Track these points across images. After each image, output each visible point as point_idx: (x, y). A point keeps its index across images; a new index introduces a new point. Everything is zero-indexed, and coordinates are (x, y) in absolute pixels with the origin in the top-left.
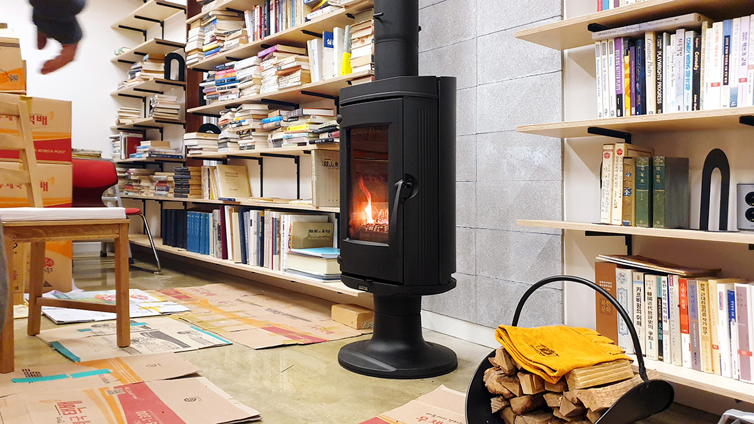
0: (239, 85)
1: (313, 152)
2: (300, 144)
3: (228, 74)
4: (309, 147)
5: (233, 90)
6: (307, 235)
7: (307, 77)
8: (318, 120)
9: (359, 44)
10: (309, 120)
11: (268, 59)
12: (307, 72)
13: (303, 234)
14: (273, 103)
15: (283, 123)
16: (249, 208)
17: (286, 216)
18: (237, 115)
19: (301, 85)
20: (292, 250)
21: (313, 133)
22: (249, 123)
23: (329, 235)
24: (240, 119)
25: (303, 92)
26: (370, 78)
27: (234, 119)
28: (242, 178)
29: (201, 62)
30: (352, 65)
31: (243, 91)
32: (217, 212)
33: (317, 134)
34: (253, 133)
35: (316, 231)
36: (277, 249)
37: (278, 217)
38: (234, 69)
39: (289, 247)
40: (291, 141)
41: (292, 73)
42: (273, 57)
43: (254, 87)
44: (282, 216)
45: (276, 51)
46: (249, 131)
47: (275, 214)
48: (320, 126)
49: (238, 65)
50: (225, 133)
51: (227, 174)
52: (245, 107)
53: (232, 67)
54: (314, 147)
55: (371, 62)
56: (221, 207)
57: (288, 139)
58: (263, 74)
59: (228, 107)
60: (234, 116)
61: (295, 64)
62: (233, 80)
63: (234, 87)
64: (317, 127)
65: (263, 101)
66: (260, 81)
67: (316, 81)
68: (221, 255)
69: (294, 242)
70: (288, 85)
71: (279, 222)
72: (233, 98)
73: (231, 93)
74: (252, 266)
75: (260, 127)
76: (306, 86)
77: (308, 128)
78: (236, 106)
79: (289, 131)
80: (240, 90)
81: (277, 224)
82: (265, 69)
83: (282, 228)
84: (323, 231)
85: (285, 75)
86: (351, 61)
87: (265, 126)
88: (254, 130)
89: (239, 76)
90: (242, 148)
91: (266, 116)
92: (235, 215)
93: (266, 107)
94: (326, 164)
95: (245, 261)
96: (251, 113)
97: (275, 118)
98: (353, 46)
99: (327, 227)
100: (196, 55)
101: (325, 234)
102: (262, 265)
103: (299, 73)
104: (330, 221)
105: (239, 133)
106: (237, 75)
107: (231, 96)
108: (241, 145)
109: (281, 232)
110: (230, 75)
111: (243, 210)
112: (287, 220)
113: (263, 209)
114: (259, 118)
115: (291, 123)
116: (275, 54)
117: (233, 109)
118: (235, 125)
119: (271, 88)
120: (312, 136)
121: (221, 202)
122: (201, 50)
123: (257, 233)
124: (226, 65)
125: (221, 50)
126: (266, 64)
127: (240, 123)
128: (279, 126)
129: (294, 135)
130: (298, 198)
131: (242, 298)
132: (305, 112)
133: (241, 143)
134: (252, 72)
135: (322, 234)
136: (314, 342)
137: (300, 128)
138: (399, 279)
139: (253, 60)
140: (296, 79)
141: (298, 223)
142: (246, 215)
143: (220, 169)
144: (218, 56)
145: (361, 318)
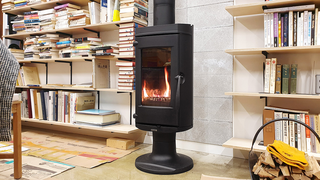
0: (40, 24)
1: (93, 60)
2: (83, 56)
3: (33, 17)
4: (90, 57)
5: (36, 26)
6: (83, 104)
7: (88, 21)
8: (94, 43)
9: (125, 6)
10: (90, 43)
11: (61, 11)
12: (89, 19)
13: (81, 103)
14: (62, 34)
15: (71, 45)
16: (48, 90)
17: (73, 94)
18: (39, 40)
19: (86, 25)
20: (78, 112)
21: (92, 50)
22: (48, 44)
23: (93, 102)
24: (42, 42)
25: (85, 29)
26: (133, 23)
27: (38, 42)
28: (35, 74)
29: (12, 10)
30: (120, 17)
31: (42, 27)
32: (25, 93)
33: (94, 51)
34: (51, 50)
35: (87, 101)
36: (67, 112)
37: (68, 94)
38: (38, 15)
39: (75, 110)
40: (78, 54)
41: (79, 19)
42: (66, 10)
43: (52, 25)
44: (71, 94)
45: (67, 7)
46: (47, 49)
47: (66, 93)
48: (97, 47)
49: (40, 13)
50: (27, 50)
51: (28, 72)
52: (48, 35)
53: (36, 13)
54: (94, 57)
55: (133, 15)
56: (28, 90)
57: (76, 53)
58: (57, 18)
59: (33, 36)
60: (38, 40)
61: (83, 14)
62: (37, 21)
63: (37, 24)
64: (94, 47)
65: (57, 33)
66: (55, 22)
67: (94, 23)
68: (28, 116)
69: (78, 107)
70: (76, 25)
71: (68, 97)
72: (36, 30)
73: (35, 28)
74: (50, 121)
75: (55, 46)
76: (88, 26)
77: (90, 48)
78: (39, 35)
79: (77, 49)
80: (41, 26)
81: (67, 98)
82: (59, 16)
83: (71, 100)
84: (91, 101)
85: (73, 20)
86: (120, 14)
87: (59, 46)
88: (51, 48)
89: (41, 19)
90: (41, 58)
91: (58, 41)
92: (38, 95)
93: (58, 36)
94: (99, 66)
95: (45, 118)
96: (51, 39)
97: (66, 42)
98: (121, 7)
99: (92, 98)
100: (9, 6)
101: (91, 102)
102: (57, 120)
103: (84, 19)
104: (93, 95)
105: (40, 50)
106: (39, 18)
107: (34, 30)
108: (41, 56)
109: (71, 102)
110: (34, 18)
111: (43, 91)
112: (74, 96)
113: (57, 90)
114: (55, 42)
115: (77, 45)
116: (67, 8)
117: (37, 37)
118: (39, 45)
119: (63, 25)
120: (91, 51)
121: (28, 87)
122: (13, 3)
123: (53, 103)
124: (32, 12)
125: (29, 4)
126: (60, 13)
127: (42, 45)
128: (69, 46)
129: (80, 51)
130: (71, 84)
131: (48, 139)
132: (89, 39)
133: (41, 55)
134: (51, 17)
135: (90, 102)
136: (114, 160)
137: (84, 48)
138: (177, 125)
139: (51, 11)
140: (82, 22)
141: (80, 97)
142: (46, 93)
143: (24, 69)
144: (26, 7)
145: (128, 144)
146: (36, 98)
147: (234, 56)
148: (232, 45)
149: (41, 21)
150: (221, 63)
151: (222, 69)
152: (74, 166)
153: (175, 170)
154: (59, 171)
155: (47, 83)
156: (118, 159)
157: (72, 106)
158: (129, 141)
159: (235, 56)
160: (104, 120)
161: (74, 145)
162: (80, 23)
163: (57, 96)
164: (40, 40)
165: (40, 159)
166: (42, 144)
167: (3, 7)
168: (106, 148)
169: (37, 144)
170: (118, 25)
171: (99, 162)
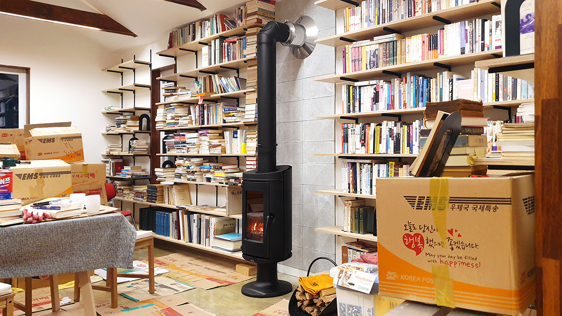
0: (188, 146)
1: (227, 188)
2: (220, 183)
3: (181, 139)
5: (184, 148)
7: (224, 150)
8: (229, 171)
9: (250, 140)
10: (225, 172)
11: (204, 136)
12: (224, 147)
13: (221, 227)
14: (205, 158)
15: (211, 170)
17: (213, 218)
18: (187, 162)
19: (222, 153)
20: (216, 236)
22: (193, 168)
23: (234, 226)
24: (188, 165)
26: (256, 157)
27: (185, 164)
28: (186, 192)
29: (165, 128)
30: (247, 150)
31: (189, 150)
32: (175, 213)
33: (228, 178)
34: (195, 173)
36: (208, 236)
37: (208, 219)
38: (185, 137)
39: (214, 235)
40: (216, 180)
41: (216, 147)
42: (207, 135)
43: (196, 149)
44: (211, 218)
45: (208, 133)
46: (193, 172)
47: (207, 217)
48: (230, 175)
49: (188, 135)
50: (179, 170)
51: (179, 191)
53: (184, 135)
54: (227, 186)
55: (256, 150)
56: (177, 210)
57: (214, 179)
58: (201, 142)
59: (182, 157)
60: (185, 162)
61: (220, 143)
63: (185, 146)
65: (201, 157)
66: (199, 146)
67: (229, 153)
68: (177, 238)
69: (217, 232)
72: (183, 152)
74: (195, 244)
75: (199, 170)
76: (224, 154)
77: (224, 175)
78: (187, 157)
79: (215, 175)
80: (188, 148)
81: (208, 222)
82: (202, 140)
83: (211, 224)
85: (212, 147)
86: (246, 147)
87: (202, 170)
88: (196, 172)
89: (188, 141)
90: (189, 179)
91: (202, 165)
92: (185, 216)
93: (202, 159)
94: (233, 193)
95: (191, 241)
96: (195, 162)
97: (208, 167)
98: (247, 141)
99: (232, 222)
100: (162, 124)
102: (200, 244)
103: (220, 148)
105: (187, 172)
106: (186, 140)
109: (210, 226)
110: (183, 140)
111: (189, 213)
112: (213, 221)
113: (201, 214)
114: (199, 166)
115: (216, 171)
117: (185, 159)
118: (185, 168)
119: (205, 152)
120: (226, 179)
121: (178, 208)
122: (165, 122)
123: (197, 226)
124: (180, 134)
125: (178, 125)
126: (203, 138)
127: (188, 167)
128: (209, 172)
129: (218, 178)
130: (217, 206)
131: (191, 262)
132: (223, 168)
133: (188, 176)
134: (195, 141)
135: (230, 226)
136: (230, 284)
137: (219, 175)
139: (195, 135)
140: (219, 151)
141: (217, 221)
142: (191, 216)
143: (175, 188)
144: (176, 127)
145: (250, 271)
146: (183, 220)
149: (188, 144)
153: (264, 294)
156: (234, 283)
157: (212, 231)
160: (234, 246)
161: (209, 269)
162: (217, 152)
163: (200, 219)
164: (187, 163)
165: (174, 280)
166: (182, 267)
167: (157, 125)
168: (234, 274)
169: (179, 266)
170: (245, 156)
171: (216, 284)
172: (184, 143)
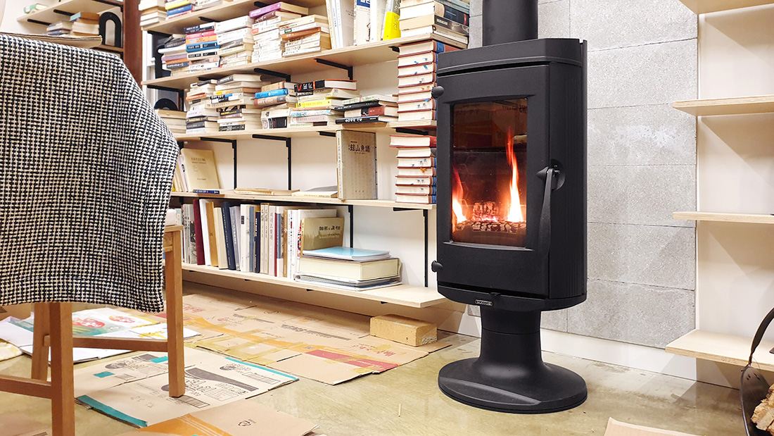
0: (220, 52)
1: (339, 135)
2: (316, 124)
3: (204, 38)
4: (332, 127)
5: (211, 58)
6: (318, 234)
7: (327, 43)
8: (341, 94)
9: (413, 2)
10: (331, 94)
11: (264, 20)
12: (327, 36)
13: (313, 233)
14: (268, 74)
15: (288, 98)
16: (237, 203)
17: (293, 211)
18: (218, 88)
19: (320, 51)
20: (304, 252)
21: (336, 110)
22: (237, 98)
23: (339, 232)
24: (224, 93)
25: (319, 60)
26: (432, 43)
27: (215, 94)
28: (209, 164)
29: (162, 23)
30: (401, 28)
31: (224, 60)
32: (188, 208)
33: (340, 112)
34: (243, 110)
35: (326, 228)
36: (282, 252)
37: (282, 213)
38: (215, 32)
39: (299, 249)
40: (303, 120)
41: (304, 36)
42: (274, 16)
43: (245, 54)
44: (289, 211)
45: (279, 10)
46: (235, 108)
47: (279, 210)
48: (347, 102)
49: (219, 27)
50: (194, 111)
51: (194, 160)
52: (237, 78)
53: (211, 29)
54: (340, 127)
55: (433, 23)
56: (195, 202)
57: (299, 117)
58: (256, 38)
59: (204, 79)
60: (214, 89)
61: (314, 25)
63: (213, 53)
64: (341, 104)
65: (257, 71)
66: (251, 46)
67: (339, 46)
68: (196, 260)
69: (304, 243)
70: (301, 51)
71: (283, 218)
72: (211, 67)
73: (208, 61)
74: (244, 271)
75: (251, 103)
76: (326, 53)
77: (330, 104)
78: (218, 77)
79: (301, 107)
80: (221, 57)
81: (280, 222)
82: (260, 31)
83: (289, 226)
84: (333, 228)
85: (292, 39)
86: (400, 22)
87: (260, 101)
88: (243, 106)
89: (220, 40)
90: (222, 129)
91: (259, 89)
92: (217, 212)
93: (258, 78)
94: (352, 148)
95: (232, 265)
96: (243, 85)
97: (276, 92)
98: (402, 5)
99: (336, 222)
100: (156, 14)
101: (335, 231)
102: (258, 270)
103: (317, 37)
104: (338, 215)
105: (221, 111)
106: (218, 38)
107: (206, 65)
108: (221, 125)
109: (289, 230)
110: (208, 39)
111: (227, 204)
112: (296, 217)
113: (258, 203)
114: (253, 92)
115: (301, 98)
116: (277, 13)
117: (213, 81)
118: (217, 101)
119: (270, 53)
120: (333, 113)
121: (195, 195)
122: (163, 9)
123: (251, 232)
124: (202, 26)
125: (195, 8)
126: (262, 26)
127: (224, 99)
128: (284, 102)
129: (309, 113)
130: (290, 189)
131: (238, 312)
132: (327, 84)
133: (222, 122)
134: (242, 35)
135: (331, 232)
136: (388, 369)
137: (317, 105)
138: (543, 291)
139: (243, 20)
140: (313, 45)
141: (309, 219)
142: (233, 210)
143: (186, 154)
144: (190, 15)
145: (420, 333)
146: (212, 219)
147: (699, 117)
148: (694, 89)
149: (220, 46)
150: (663, 137)
151: (665, 151)
152: (297, 378)
153: (537, 402)
154: (263, 387)
155: (235, 187)
156: (397, 366)
157: (293, 240)
158: (423, 325)
159: (702, 119)
160: (363, 273)
161: (296, 329)
162: (308, 48)
163: (258, 215)
164: (221, 89)
165: (222, 358)
166: (224, 324)
167: (142, 18)
168: (368, 340)
169: (215, 322)
170: (396, 49)
171: (354, 371)
172: (212, 45)
